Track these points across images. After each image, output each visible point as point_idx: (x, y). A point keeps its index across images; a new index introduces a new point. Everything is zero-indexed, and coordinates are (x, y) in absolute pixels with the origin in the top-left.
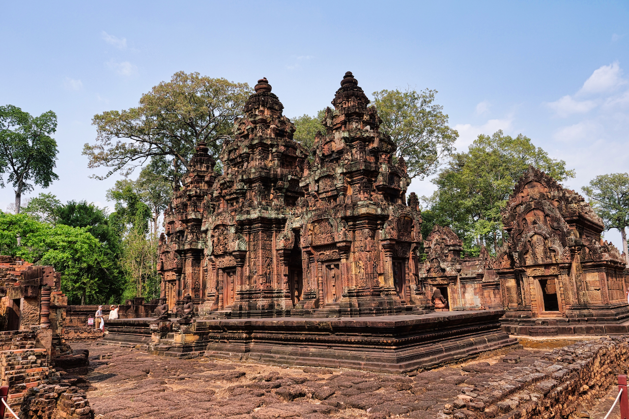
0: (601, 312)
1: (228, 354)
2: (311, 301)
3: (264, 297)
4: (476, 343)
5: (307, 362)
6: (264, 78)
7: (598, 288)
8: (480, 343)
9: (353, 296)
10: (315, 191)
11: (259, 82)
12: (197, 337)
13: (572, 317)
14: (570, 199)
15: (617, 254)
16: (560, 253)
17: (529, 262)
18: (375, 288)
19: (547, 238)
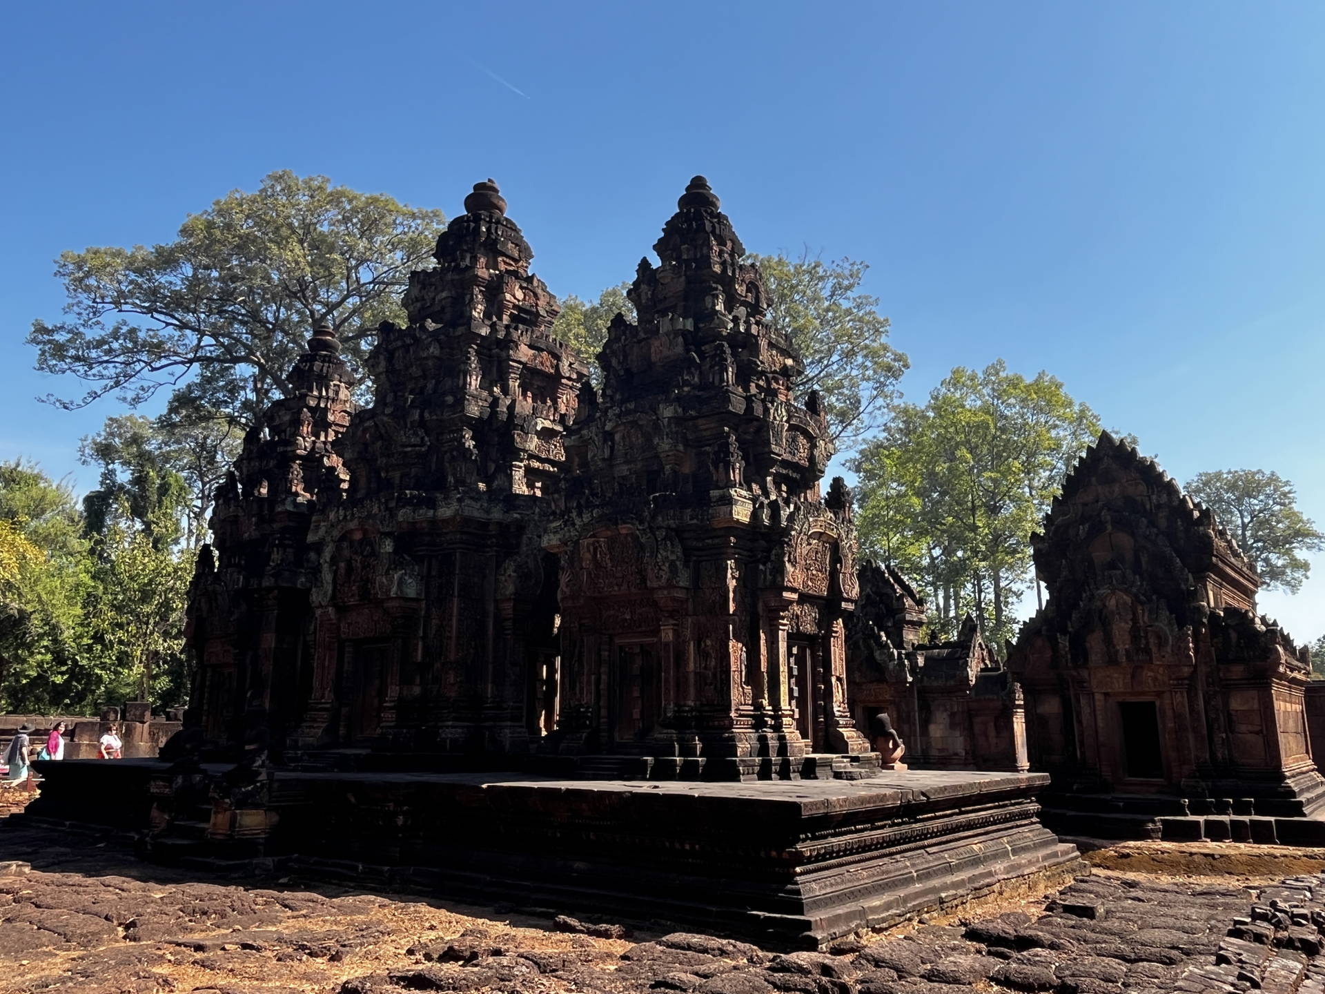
2: (578, 734)
4: (987, 859)
6: (490, 180)
7: (1256, 729)
8: (996, 857)
9: (688, 727)
11: (477, 187)
12: (275, 817)
16: (1171, 640)
19: (1142, 605)
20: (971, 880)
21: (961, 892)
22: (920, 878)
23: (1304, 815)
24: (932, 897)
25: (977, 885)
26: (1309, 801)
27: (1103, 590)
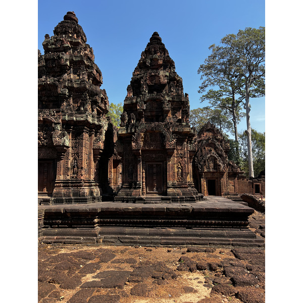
2: (138, 190)
3: (84, 186)
6: (73, 12)
7: (233, 185)
9: (176, 188)
11: (68, 13)
16: (222, 167)
19: (217, 159)
27: (209, 155)
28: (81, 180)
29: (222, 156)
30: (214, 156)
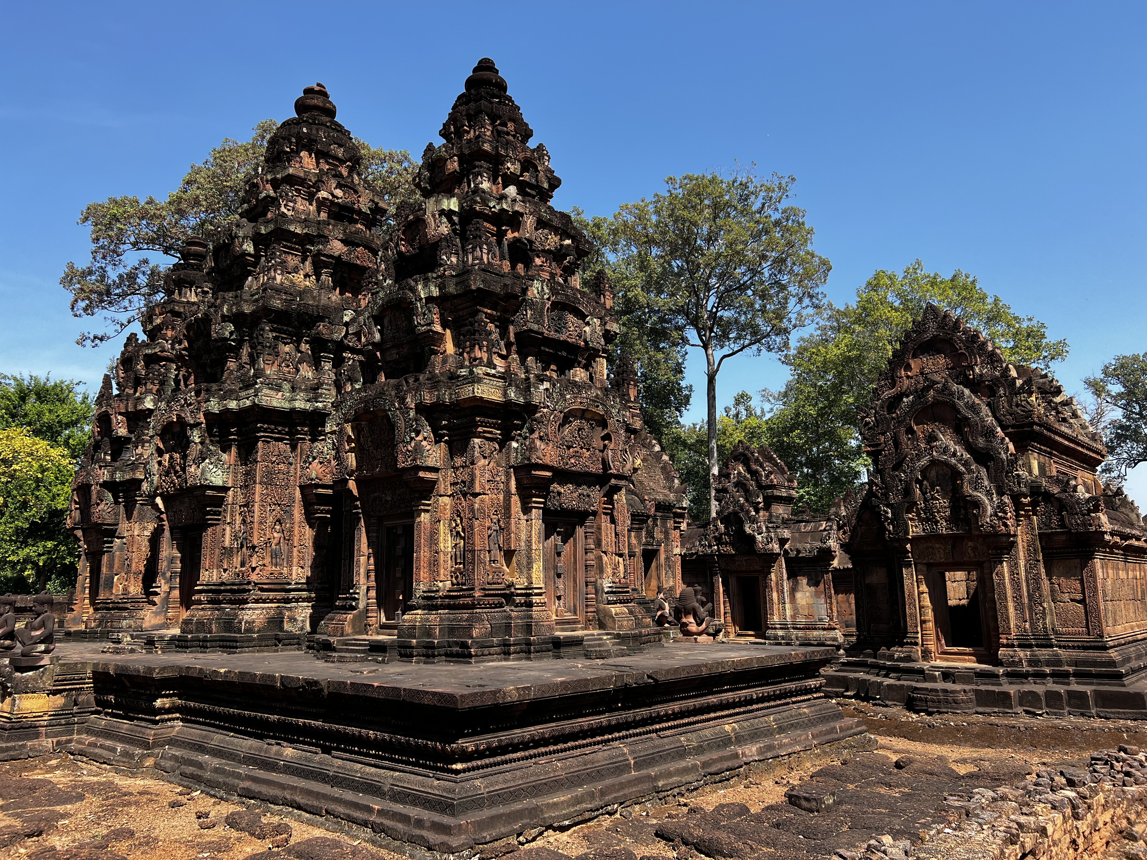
0: (1083, 654)
1: (113, 750)
2: (345, 616)
3: (257, 601)
4: (740, 740)
5: (264, 789)
6: (319, 85)
7: (1079, 597)
8: (754, 736)
9: (436, 608)
10: (374, 344)
11: (308, 91)
12: (59, 700)
13: (1013, 664)
14: (1019, 383)
15: (1133, 516)
16: (990, 510)
17: (915, 529)
18: (488, 587)
19: (960, 474)
20: (705, 765)
21: (689, 778)
22: (638, 766)
23: (1124, 686)
24: (645, 786)
25: (713, 769)
26: (1134, 671)
27: (924, 462)
28: (249, 583)
29: (991, 458)
30: (946, 464)
